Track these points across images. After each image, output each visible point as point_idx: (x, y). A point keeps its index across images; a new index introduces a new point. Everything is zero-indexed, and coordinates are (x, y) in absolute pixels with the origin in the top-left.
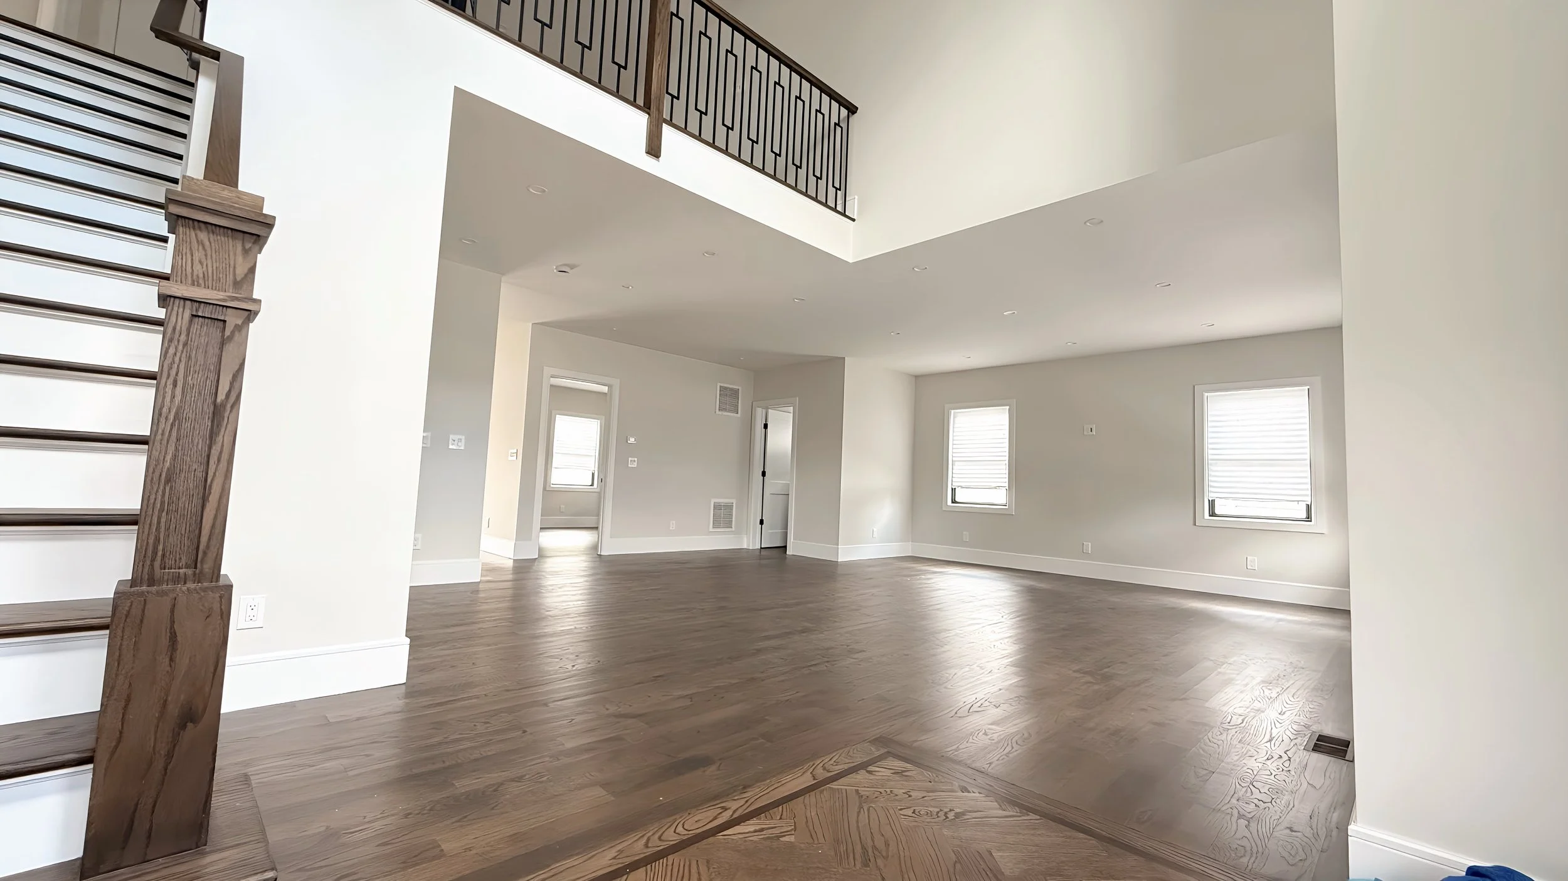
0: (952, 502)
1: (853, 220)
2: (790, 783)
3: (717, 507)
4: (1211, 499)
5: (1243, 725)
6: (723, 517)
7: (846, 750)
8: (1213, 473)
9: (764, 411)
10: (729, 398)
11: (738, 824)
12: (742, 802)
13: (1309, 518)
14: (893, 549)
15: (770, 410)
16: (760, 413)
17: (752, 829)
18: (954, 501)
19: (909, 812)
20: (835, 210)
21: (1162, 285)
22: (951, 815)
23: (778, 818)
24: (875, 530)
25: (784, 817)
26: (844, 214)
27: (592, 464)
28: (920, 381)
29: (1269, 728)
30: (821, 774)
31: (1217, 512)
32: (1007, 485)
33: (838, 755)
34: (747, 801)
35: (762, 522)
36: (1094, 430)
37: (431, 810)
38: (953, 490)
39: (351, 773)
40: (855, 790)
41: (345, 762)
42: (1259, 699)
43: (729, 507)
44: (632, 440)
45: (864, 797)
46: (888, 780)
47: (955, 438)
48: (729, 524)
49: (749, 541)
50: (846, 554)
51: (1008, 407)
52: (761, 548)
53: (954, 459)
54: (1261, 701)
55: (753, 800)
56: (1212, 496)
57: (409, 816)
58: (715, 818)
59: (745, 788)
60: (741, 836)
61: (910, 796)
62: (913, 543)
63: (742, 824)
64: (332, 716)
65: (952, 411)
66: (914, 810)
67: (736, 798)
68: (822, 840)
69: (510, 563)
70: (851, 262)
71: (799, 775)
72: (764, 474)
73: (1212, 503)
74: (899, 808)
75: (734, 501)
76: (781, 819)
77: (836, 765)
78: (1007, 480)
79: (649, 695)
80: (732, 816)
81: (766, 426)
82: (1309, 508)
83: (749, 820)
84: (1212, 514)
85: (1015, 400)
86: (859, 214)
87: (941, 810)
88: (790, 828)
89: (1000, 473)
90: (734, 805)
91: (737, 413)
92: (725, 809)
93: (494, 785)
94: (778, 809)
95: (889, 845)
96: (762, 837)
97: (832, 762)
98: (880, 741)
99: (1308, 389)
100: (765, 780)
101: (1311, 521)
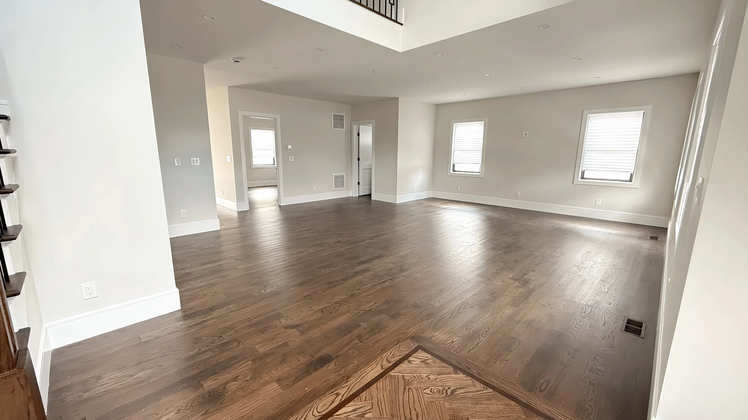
0: (453, 171)
1: (402, 24)
2: (370, 372)
3: (336, 177)
4: (583, 171)
5: (591, 313)
6: (339, 182)
7: (398, 346)
8: (586, 157)
9: (357, 126)
10: (339, 121)
11: (344, 406)
12: (346, 389)
13: (630, 180)
14: (424, 195)
15: (360, 126)
16: (355, 127)
17: (351, 409)
18: (454, 171)
19: (428, 391)
20: (391, 19)
21: (577, 59)
22: (449, 392)
23: (364, 400)
24: (414, 186)
25: (367, 399)
26: (396, 21)
27: (273, 154)
28: (438, 107)
29: (604, 316)
30: (387, 365)
31: (585, 177)
32: (481, 162)
33: (394, 350)
34: (348, 388)
35: (359, 183)
36: (527, 135)
37: (191, 406)
38: (454, 165)
39: (152, 380)
40: (402, 375)
41: (148, 372)
42: (599, 294)
43: (342, 177)
44: (290, 147)
45: (407, 381)
46: (419, 367)
47: (455, 141)
48: (342, 185)
49: (353, 192)
50: (400, 200)
51: (484, 122)
52: (359, 196)
53: (455, 149)
54: (600, 295)
55: (351, 387)
56: (584, 169)
57: (180, 412)
58: (333, 402)
59: (348, 378)
60: (345, 415)
61: (429, 379)
62: (433, 191)
63: (346, 406)
64: (144, 337)
65: (455, 124)
66: (431, 389)
67: (343, 386)
68: (385, 416)
69: (235, 215)
70: (400, 52)
71: (375, 366)
72: (359, 159)
73: (583, 172)
74: (424, 388)
75: (344, 174)
76: (365, 400)
77: (393, 357)
78: (481, 160)
79: (302, 311)
80: (341, 400)
81: (358, 134)
82: (631, 176)
83: (349, 403)
84: (583, 178)
85: (488, 118)
86: (405, 21)
87: (444, 388)
88: (369, 408)
89: (478, 156)
90: (342, 391)
91: (343, 128)
92: (338, 395)
93: (222, 384)
94: (364, 393)
95: (418, 417)
96: (355, 415)
97: (391, 356)
98: (414, 338)
99: (644, 112)
100: (358, 372)
101: (632, 182)
